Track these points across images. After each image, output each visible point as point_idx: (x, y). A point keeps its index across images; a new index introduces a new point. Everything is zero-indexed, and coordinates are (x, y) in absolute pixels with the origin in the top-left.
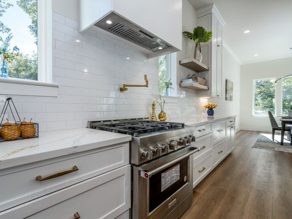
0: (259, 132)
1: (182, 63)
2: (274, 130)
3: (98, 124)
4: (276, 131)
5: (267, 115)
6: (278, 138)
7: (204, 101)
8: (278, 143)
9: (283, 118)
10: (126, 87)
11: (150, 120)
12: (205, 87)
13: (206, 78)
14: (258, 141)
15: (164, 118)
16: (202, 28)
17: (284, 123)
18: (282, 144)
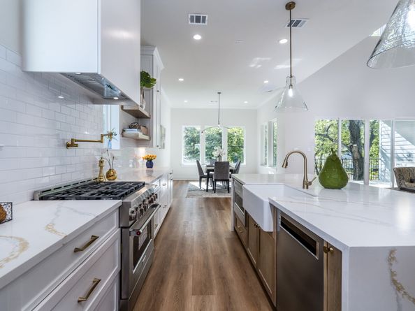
0: (187, 181)
1: (124, 108)
2: (201, 178)
3: (50, 193)
4: (203, 179)
5: (196, 164)
6: (204, 185)
7: (142, 152)
8: (205, 190)
9: (207, 166)
10: (76, 143)
11: (98, 180)
12: (146, 137)
13: (147, 126)
14: (189, 191)
15: (114, 177)
16: (147, 74)
17: (208, 171)
18: (207, 190)
